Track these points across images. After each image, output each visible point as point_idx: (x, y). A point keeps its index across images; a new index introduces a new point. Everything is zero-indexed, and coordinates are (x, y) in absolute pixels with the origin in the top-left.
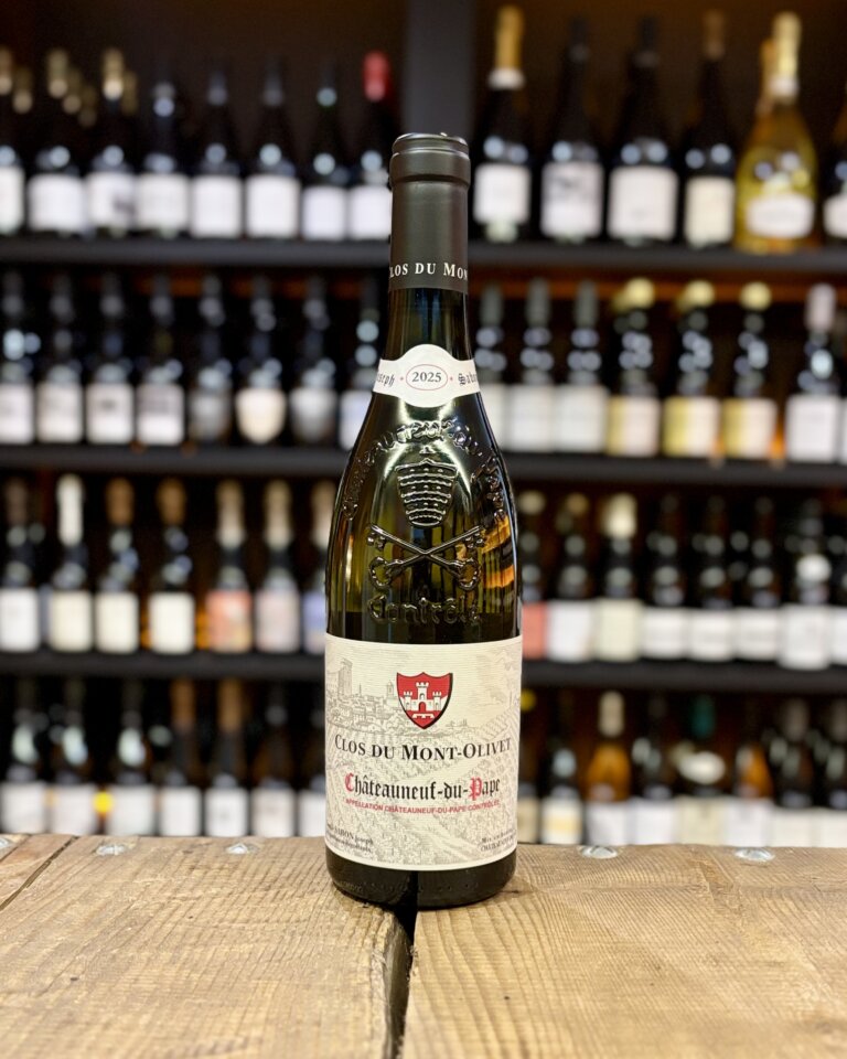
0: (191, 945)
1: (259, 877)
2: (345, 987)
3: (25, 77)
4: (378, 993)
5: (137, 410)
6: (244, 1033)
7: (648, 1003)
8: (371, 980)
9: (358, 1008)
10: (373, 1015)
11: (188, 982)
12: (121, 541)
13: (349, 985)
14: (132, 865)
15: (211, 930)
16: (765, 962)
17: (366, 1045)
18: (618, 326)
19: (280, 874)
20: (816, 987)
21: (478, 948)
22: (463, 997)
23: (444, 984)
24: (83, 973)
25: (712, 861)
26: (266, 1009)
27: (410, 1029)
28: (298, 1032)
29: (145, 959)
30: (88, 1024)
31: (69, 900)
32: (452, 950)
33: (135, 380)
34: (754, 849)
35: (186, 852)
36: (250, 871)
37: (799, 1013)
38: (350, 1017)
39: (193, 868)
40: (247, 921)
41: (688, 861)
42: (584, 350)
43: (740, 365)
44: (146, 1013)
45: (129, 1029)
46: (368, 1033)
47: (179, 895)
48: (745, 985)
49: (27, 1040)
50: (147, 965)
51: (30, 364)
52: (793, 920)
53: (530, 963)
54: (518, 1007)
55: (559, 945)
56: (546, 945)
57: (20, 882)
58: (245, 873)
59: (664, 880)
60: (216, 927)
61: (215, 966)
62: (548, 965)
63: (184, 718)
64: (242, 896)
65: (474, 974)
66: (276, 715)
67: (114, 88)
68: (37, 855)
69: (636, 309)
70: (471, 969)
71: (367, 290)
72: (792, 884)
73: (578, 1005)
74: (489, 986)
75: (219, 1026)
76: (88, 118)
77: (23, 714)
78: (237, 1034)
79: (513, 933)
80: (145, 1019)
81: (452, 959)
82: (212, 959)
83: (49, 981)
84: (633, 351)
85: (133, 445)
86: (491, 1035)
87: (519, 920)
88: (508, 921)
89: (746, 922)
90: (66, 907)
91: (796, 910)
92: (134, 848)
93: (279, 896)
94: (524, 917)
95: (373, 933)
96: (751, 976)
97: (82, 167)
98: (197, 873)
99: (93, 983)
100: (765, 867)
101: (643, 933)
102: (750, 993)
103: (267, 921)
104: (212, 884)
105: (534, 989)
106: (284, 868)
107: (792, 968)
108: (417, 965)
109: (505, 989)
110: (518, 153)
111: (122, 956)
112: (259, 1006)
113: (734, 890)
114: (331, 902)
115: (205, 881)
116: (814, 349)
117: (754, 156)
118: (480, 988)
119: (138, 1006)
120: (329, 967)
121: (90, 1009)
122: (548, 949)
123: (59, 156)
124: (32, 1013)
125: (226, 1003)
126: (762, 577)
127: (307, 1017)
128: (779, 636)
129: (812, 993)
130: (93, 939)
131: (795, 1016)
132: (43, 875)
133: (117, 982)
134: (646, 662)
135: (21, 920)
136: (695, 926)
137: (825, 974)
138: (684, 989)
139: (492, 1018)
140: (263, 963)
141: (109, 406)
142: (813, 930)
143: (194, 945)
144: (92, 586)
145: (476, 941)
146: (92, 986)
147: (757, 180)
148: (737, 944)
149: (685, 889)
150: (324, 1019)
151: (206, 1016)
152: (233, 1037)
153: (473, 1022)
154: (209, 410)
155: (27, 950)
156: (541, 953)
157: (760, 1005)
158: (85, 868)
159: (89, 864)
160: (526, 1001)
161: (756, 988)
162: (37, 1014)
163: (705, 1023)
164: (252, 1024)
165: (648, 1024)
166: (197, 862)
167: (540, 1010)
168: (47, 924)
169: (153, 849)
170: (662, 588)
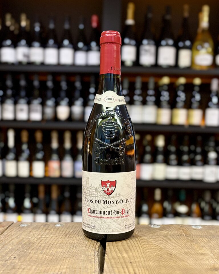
1: (64, 232)
4: (96, 261)
5: (29, 111)
6: (61, 271)
7: (169, 264)
8: (94, 258)
9: (91, 265)
10: (95, 266)
11: (45, 258)
12: (25, 147)
13: (89, 259)
14: (30, 229)
15: (51, 245)
16: (200, 253)
18: (160, 89)
19: (70, 231)
20: (214, 260)
21: (123, 250)
22: (119, 262)
23: (114, 259)
24: (17, 256)
25: (186, 229)
27: (105, 270)
28: (75, 271)
29: (34, 253)
30: (19, 269)
31: (13, 238)
32: (116, 250)
33: (29, 103)
34: (197, 225)
35: (44, 226)
36: (61, 231)
37: (209, 266)
38: (89, 267)
39: (46, 230)
40: (61, 243)
41: (179, 229)
42: (151, 96)
43: (193, 100)
44: (34, 266)
45: (30, 270)
46: (94, 271)
47: (42, 237)
48: (194, 259)
49: (2, 272)
50: (34, 254)
52: (207, 243)
53: (137, 254)
54: (133, 264)
55: (145, 249)
56: (141, 249)
58: (60, 231)
59: (173, 233)
60: (53, 244)
61: (53, 254)
62: (142, 254)
63: (42, 195)
64: (59, 237)
65: (122, 256)
66: (67, 194)
67: (24, 24)
68: (4, 227)
69: (165, 85)
70: (121, 255)
71: (92, 79)
72: (207, 234)
73: (150, 264)
74: (126, 259)
75: (54, 269)
76: (16, 32)
78: (59, 271)
79: (132, 246)
80: (34, 267)
81: (116, 253)
82: (52, 253)
83: (8, 258)
84: (164, 96)
85: (28, 121)
86: (127, 271)
87: (134, 243)
88: (131, 243)
89: (194, 244)
91: (208, 241)
92: (30, 225)
93: (70, 237)
94: (135, 242)
95: (95, 246)
96: (196, 257)
97: (15, 45)
99: (20, 259)
100: (200, 230)
101: (167, 246)
102: (196, 261)
103: (66, 243)
104: (51, 234)
105: (138, 260)
106: (71, 230)
107: (207, 255)
108: (107, 254)
109: (130, 260)
110: (133, 42)
111: (28, 252)
112: (65, 264)
113: (191, 236)
114: (83, 238)
115: (49, 233)
116: (213, 96)
117: (197, 44)
118: (124, 260)
119: (32, 264)
120: (83, 254)
121: (19, 265)
122: (142, 250)
123: (9, 42)
124: (3, 266)
125: (56, 263)
126: (199, 157)
127: (77, 267)
128: (203, 173)
129: (212, 261)
130: (20, 248)
132: (6, 231)
133: (26, 258)
134: (167, 180)
136: (181, 244)
137: (216, 256)
138: (178, 260)
139: (127, 267)
140: (66, 253)
141: (22, 110)
142: (212, 246)
143: (47, 249)
144: (17, 159)
145: (123, 248)
146: (19, 259)
147: (198, 50)
148: (192, 249)
149: (178, 235)
150: (82, 267)
151: (50, 267)
152: (58, 272)
153: (122, 268)
154: (49, 111)
155: (2, 250)
156: (140, 251)
157: (198, 264)
158: (17, 230)
159: (18, 229)
160: (136, 263)
161: (198, 260)
162: (5, 266)
163: (184, 269)
164: (63, 269)
165: (169, 269)
166: (47, 228)
167: (140, 265)
168: (7, 244)
169: (35, 225)
170: (172, 160)
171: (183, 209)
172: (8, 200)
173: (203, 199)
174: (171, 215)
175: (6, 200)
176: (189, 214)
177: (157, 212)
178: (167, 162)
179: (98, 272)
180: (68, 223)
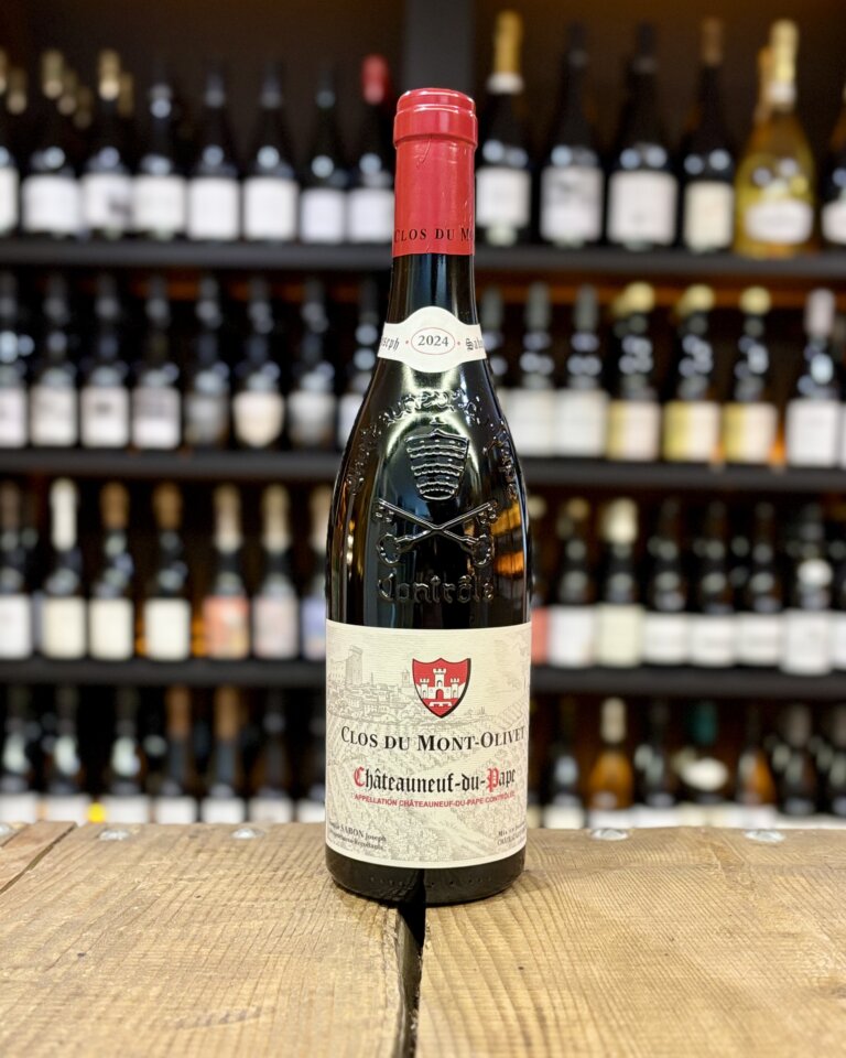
0: (199, 922)
1: (267, 859)
2: (357, 960)
3: (19, 78)
5: (132, 414)
6: (256, 1003)
7: (663, 972)
8: (383, 953)
9: (371, 978)
10: (386, 985)
11: (198, 955)
12: (115, 546)
13: (362, 957)
14: (137, 850)
15: (220, 909)
16: (779, 933)
17: (381, 1012)
18: (619, 330)
19: (288, 856)
20: (831, 956)
22: (477, 968)
23: (458, 956)
24: (90, 949)
25: (723, 842)
26: (278, 981)
28: (311, 1001)
29: (153, 936)
30: (97, 996)
31: (73, 882)
32: (464, 924)
33: (130, 383)
34: (764, 830)
35: (192, 837)
36: (257, 854)
37: (814, 980)
38: (363, 988)
39: (199, 851)
40: (256, 900)
41: (700, 842)
42: (584, 354)
43: (740, 370)
44: (156, 985)
45: (138, 1000)
46: (382, 1002)
47: (185, 877)
48: (759, 954)
49: (34, 1011)
50: (155, 941)
51: (23, 367)
52: (805, 895)
53: (543, 936)
54: (531, 976)
55: (571, 919)
56: (559, 919)
57: (23, 865)
58: (252, 855)
59: (675, 859)
60: (225, 905)
61: (225, 942)
62: (561, 937)
63: (179, 726)
64: (250, 876)
65: (488, 947)
66: (274, 723)
67: (110, 88)
68: (39, 841)
69: (635, 314)
70: (484, 942)
71: (367, 294)
72: (804, 862)
73: (593, 975)
74: (502, 958)
75: (230, 997)
76: (83, 120)
77: (14, 724)
78: (249, 1004)
79: (525, 908)
80: (154, 991)
81: (465, 933)
82: (221, 936)
83: (55, 957)
84: (634, 356)
85: (129, 448)
86: (506, 1002)
88: (520, 897)
89: (758, 897)
90: (71, 888)
91: (807, 886)
92: (138, 834)
93: (288, 877)
94: (537, 894)
96: (765, 946)
97: (78, 168)
98: (203, 857)
99: (101, 959)
100: (775, 847)
101: (656, 907)
102: (765, 962)
103: (276, 899)
104: (219, 865)
105: (548, 960)
106: (291, 851)
107: (807, 939)
108: (429, 939)
109: (519, 960)
110: (518, 156)
111: (129, 933)
112: (271, 977)
113: (745, 868)
115: (212, 863)
116: (814, 354)
117: (754, 165)
118: (494, 959)
119: (147, 980)
120: (341, 941)
121: (99, 982)
122: (561, 924)
123: (54, 157)
124: (39, 986)
125: (238, 976)
126: (763, 582)
127: (319, 988)
128: (781, 641)
129: (827, 961)
130: (100, 918)
131: (810, 982)
132: (46, 858)
133: (126, 957)
134: (648, 667)
135: (25, 900)
136: (706, 900)
137: (839, 944)
139: (507, 987)
140: (274, 938)
141: (103, 409)
142: (825, 904)
143: (203, 922)
144: (86, 591)
145: (489, 918)
146: (100, 961)
147: (755, 185)
148: (750, 917)
149: (696, 867)
150: (337, 989)
151: (218, 988)
152: (245, 1007)
153: (488, 991)
154: (206, 413)
155: (32, 928)
156: (554, 927)
157: (774, 973)
158: (88, 852)
159: (93, 849)
160: (540, 970)
161: (771, 957)
162: (46, 987)
163: (721, 990)
164: (264, 995)
165: (664, 992)
166: (203, 845)
167: (555, 979)
168: (52, 904)
169: (157, 835)
170: (664, 592)
171: (706, 774)
172: (53, 746)
173: (783, 739)
174: (662, 799)
175: (46, 744)
176: (729, 794)
177: (610, 788)
178: (646, 599)
179: (398, 1007)
180: (281, 826)
